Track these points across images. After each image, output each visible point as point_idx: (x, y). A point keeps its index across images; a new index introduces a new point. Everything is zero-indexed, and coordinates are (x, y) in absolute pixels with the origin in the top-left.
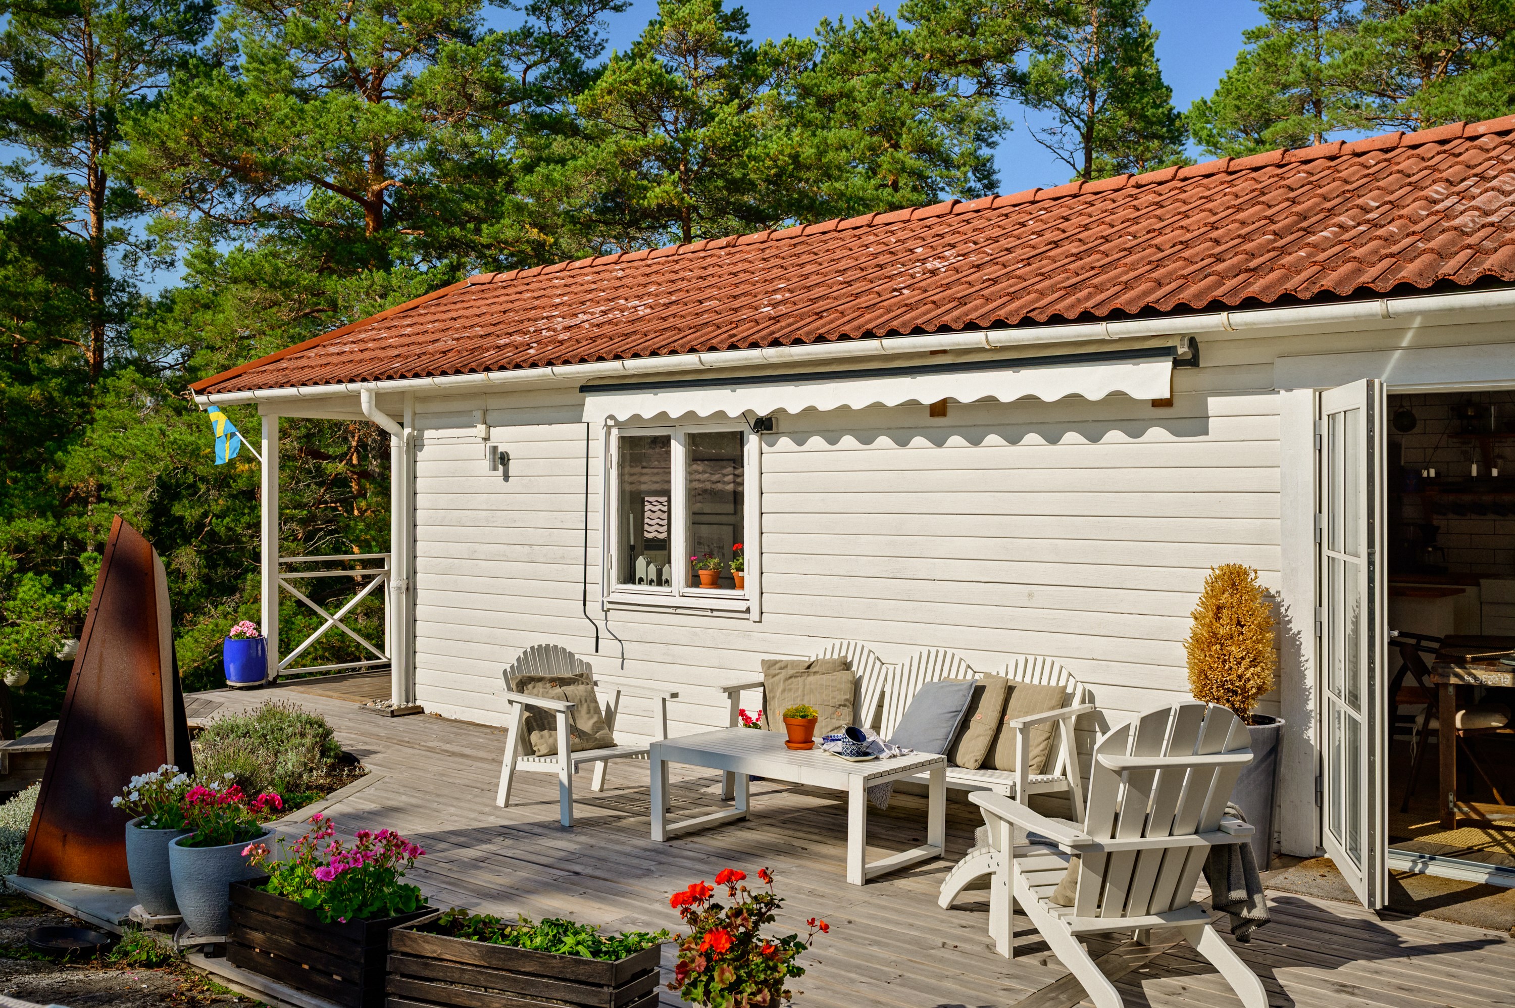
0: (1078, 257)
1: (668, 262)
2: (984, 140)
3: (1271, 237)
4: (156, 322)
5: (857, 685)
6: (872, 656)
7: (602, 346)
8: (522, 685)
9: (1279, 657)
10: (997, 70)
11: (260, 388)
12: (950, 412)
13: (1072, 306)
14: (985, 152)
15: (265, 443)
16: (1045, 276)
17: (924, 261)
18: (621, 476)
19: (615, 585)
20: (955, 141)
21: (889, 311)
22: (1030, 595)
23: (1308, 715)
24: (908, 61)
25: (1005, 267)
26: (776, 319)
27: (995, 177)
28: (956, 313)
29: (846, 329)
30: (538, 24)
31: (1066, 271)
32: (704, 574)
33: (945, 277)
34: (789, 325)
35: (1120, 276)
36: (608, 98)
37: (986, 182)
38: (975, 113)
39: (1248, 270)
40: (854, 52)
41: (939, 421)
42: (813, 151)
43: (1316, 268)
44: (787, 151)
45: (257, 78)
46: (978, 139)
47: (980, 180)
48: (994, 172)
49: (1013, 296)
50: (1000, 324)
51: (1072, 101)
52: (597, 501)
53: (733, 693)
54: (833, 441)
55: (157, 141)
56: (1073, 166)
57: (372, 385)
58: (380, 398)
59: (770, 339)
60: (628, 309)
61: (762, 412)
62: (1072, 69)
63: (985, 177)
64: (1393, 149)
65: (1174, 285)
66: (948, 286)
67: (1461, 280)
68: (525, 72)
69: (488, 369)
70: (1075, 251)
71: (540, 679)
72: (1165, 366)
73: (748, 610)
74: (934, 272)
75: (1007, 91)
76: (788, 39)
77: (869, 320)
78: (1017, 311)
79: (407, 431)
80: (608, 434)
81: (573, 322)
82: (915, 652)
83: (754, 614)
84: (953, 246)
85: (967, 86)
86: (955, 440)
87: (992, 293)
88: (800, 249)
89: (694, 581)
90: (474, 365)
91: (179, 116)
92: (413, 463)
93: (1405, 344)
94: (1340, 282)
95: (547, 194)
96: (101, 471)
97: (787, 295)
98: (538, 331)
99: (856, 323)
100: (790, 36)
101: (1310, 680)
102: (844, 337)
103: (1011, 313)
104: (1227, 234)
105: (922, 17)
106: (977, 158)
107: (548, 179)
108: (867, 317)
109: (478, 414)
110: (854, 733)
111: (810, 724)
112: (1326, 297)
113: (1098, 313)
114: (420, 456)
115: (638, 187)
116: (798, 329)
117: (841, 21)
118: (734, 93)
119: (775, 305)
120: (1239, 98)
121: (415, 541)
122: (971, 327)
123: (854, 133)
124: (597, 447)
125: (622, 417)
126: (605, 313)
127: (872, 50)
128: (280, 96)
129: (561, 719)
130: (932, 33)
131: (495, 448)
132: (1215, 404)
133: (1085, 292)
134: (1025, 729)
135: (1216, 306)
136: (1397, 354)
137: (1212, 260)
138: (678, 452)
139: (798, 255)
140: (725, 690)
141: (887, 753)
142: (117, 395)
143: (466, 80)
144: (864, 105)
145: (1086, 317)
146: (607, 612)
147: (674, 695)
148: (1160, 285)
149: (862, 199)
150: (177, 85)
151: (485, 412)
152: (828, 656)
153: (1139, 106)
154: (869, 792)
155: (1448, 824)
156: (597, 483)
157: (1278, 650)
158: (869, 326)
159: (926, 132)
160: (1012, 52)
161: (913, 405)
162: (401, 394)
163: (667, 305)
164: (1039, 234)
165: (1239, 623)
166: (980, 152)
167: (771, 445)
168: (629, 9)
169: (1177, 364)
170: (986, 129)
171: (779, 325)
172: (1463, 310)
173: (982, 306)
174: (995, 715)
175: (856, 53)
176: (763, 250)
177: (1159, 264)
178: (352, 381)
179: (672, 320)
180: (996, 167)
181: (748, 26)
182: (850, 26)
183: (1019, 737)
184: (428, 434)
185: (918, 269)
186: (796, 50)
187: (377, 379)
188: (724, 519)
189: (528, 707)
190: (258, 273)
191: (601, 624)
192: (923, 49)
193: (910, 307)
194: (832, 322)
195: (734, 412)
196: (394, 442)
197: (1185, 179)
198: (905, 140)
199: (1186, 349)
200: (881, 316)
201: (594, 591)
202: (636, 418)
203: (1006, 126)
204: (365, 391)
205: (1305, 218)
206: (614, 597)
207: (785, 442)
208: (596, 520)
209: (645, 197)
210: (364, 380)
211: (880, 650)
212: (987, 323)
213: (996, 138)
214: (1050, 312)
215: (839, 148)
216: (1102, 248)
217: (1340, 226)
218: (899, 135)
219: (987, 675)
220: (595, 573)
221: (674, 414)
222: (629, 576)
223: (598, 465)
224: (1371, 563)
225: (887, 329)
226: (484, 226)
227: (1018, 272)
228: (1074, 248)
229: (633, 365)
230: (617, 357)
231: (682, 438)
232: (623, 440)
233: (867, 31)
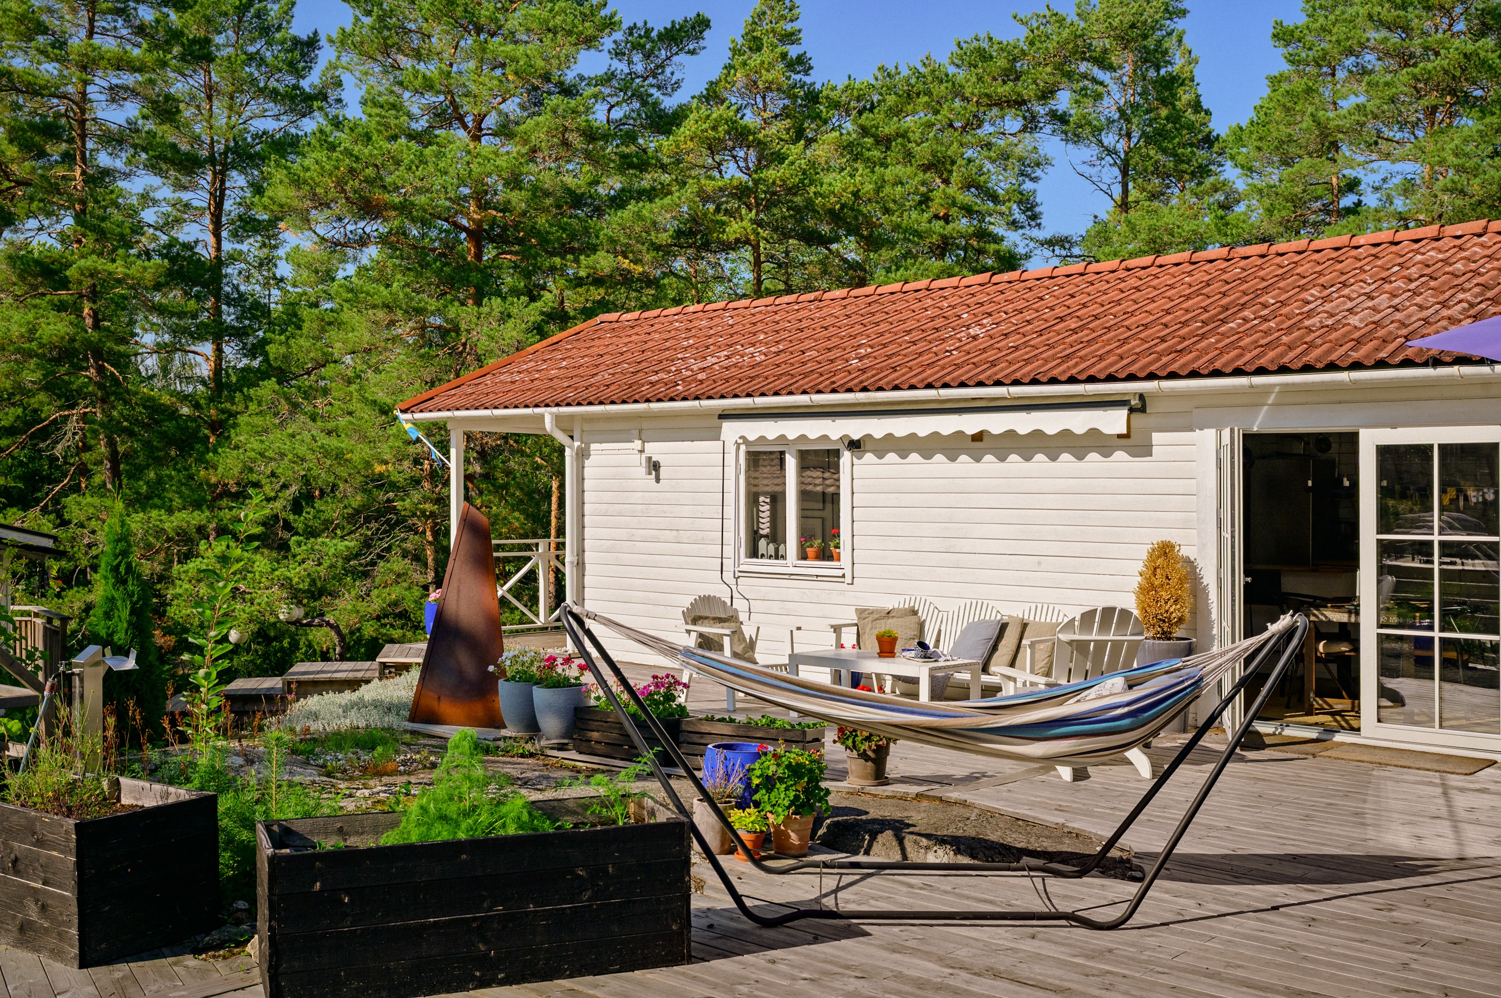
0: (1074, 331)
1: (768, 312)
2: (1028, 176)
3: (1199, 324)
4: (288, 338)
5: (922, 625)
6: (932, 607)
7: (733, 385)
8: (695, 621)
9: (1196, 601)
10: (1041, 110)
11: (458, 409)
12: (985, 438)
13: (1064, 372)
14: (1028, 186)
15: (453, 452)
16: (1051, 347)
17: (968, 327)
18: (748, 478)
19: (743, 559)
20: (1001, 177)
21: (943, 368)
22: (1039, 563)
23: (1213, 637)
24: (958, 103)
25: (1025, 336)
26: (864, 371)
27: (1037, 209)
28: (989, 373)
29: (914, 381)
30: (621, 67)
31: (1064, 343)
32: (810, 551)
33: (982, 343)
34: (873, 376)
35: (1097, 350)
36: (690, 145)
37: (1029, 213)
38: (1019, 150)
39: (1176, 351)
40: (909, 95)
41: (978, 444)
42: (871, 186)
43: (1218, 352)
44: (851, 189)
45: (378, 123)
46: (1022, 175)
47: (1024, 213)
48: (1037, 205)
49: (1028, 362)
50: (1016, 383)
51: (1109, 139)
52: (730, 498)
53: (837, 629)
54: (904, 456)
55: (308, 188)
56: (1111, 196)
57: (555, 410)
58: (559, 420)
59: (861, 386)
60: (746, 354)
61: (856, 437)
62: (1109, 107)
63: (1028, 209)
64: (1303, 252)
65: (1129, 360)
66: (984, 350)
67: (1293, 366)
68: (609, 111)
69: (648, 401)
70: (1073, 326)
71: (706, 618)
72: (1123, 413)
73: (844, 576)
74: (975, 338)
75: (1048, 129)
76: (846, 82)
77: (930, 374)
78: (1029, 373)
79: (577, 444)
80: (738, 449)
81: (705, 364)
82: (962, 603)
83: (848, 579)
84: (990, 315)
85: (1013, 123)
86: (989, 458)
87: (1014, 359)
88: (875, 308)
89: (804, 556)
90: (637, 397)
91: (328, 167)
92: (581, 468)
93: (1270, 402)
94: (1226, 365)
95: (638, 229)
96: (251, 470)
97: (869, 350)
98: (679, 371)
99: (920, 377)
100: (850, 77)
101: (1214, 616)
102: (912, 387)
103: (1024, 375)
104: (1173, 320)
105: (970, 65)
106: (1021, 193)
107: (638, 216)
108: (929, 372)
109: (636, 432)
110: (923, 645)
111: (893, 640)
112: (1217, 373)
113: (1080, 377)
114: (587, 463)
115: (718, 222)
116: (880, 379)
117: (896, 68)
118: (799, 134)
119: (861, 359)
120: (1261, 139)
121: (583, 527)
122: (998, 383)
123: (909, 170)
124: (730, 459)
125: (752, 437)
126: (728, 357)
127: (925, 94)
128: (403, 140)
129: (726, 641)
130: (980, 79)
131: (650, 458)
132: (1157, 437)
133: (1074, 361)
134: (1032, 645)
135: (1152, 376)
136: (1265, 408)
137: (1158, 340)
138: (791, 463)
139: (873, 314)
140: (832, 626)
141: (943, 658)
142: (260, 404)
143: (566, 129)
144: (918, 145)
145: (1072, 380)
146: (737, 578)
147: (799, 629)
148: (1122, 358)
149: (916, 231)
150: (318, 135)
151: (640, 431)
152: (901, 606)
153: (1171, 146)
154: (933, 679)
155: (1310, 713)
156: (730, 485)
157: (1195, 596)
158: (930, 380)
159: (974, 170)
160: (1052, 92)
161: (960, 433)
162: (572, 417)
163: (778, 353)
164: (1052, 309)
165: (1167, 578)
166: (1024, 187)
167: (859, 458)
168: (703, 52)
169: (1132, 410)
170: (1029, 166)
171: (865, 376)
172: (1294, 384)
173: (1007, 368)
174: (1015, 641)
175: (909, 96)
176: (845, 307)
177: (1125, 341)
178: (537, 406)
179: (783, 366)
180: (1038, 200)
181: (811, 68)
182: (905, 72)
183: (1028, 651)
184: (593, 446)
185: (963, 334)
186: (855, 93)
187: (558, 405)
188: (817, 514)
189: (701, 635)
190: (395, 300)
191: (734, 588)
192: (973, 94)
193: (958, 366)
194: (903, 375)
195: (835, 436)
196: (568, 452)
197: (1161, 266)
198: (955, 177)
199: (1137, 401)
200: (938, 372)
201: (729, 564)
202: (762, 438)
203: (1048, 162)
204: (548, 414)
205: (1227, 309)
206: (742, 568)
207: (869, 457)
208: (730, 511)
209: (724, 231)
210: (547, 405)
211: (937, 602)
212: (1008, 381)
213: (1038, 173)
214: (1050, 375)
215: (895, 184)
216: (1090, 326)
217: (1244, 319)
218: (951, 172)
219: (1010, 616)
220: (729, 551)
221: (791, 436)
222: (754, 552)
223: (730, 472)
224: (1233, 537)
225: (942, 382)
226: (582, 257)
227: (1032, 343)
228: (1073, 324)
229: (760, 401)
230: (749, 395)
231: (794, 453)
232: (748, 453)
233: (920, 76)
